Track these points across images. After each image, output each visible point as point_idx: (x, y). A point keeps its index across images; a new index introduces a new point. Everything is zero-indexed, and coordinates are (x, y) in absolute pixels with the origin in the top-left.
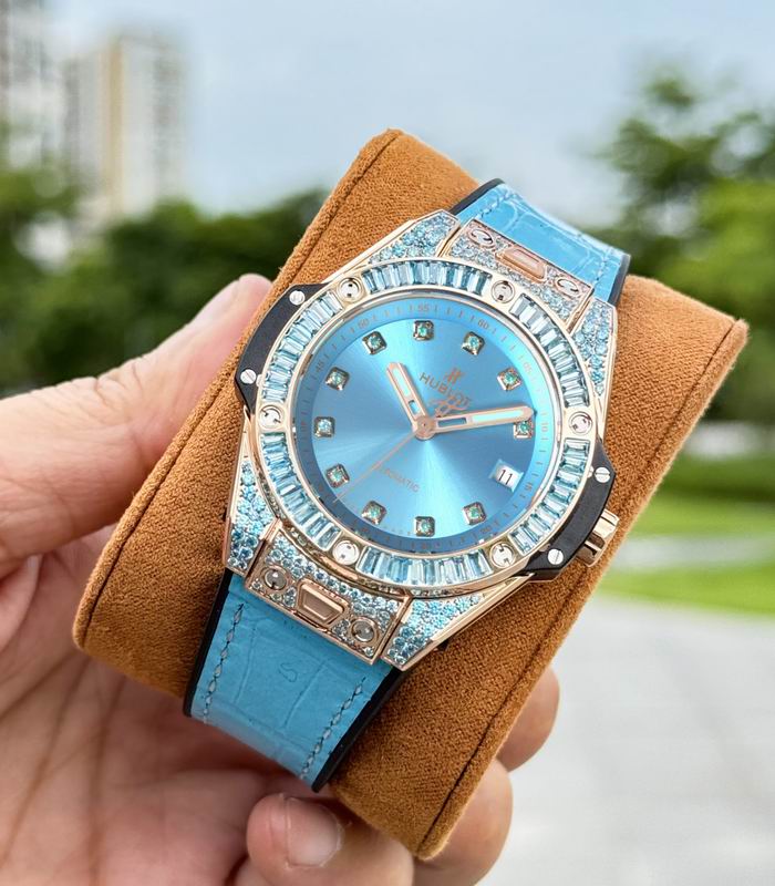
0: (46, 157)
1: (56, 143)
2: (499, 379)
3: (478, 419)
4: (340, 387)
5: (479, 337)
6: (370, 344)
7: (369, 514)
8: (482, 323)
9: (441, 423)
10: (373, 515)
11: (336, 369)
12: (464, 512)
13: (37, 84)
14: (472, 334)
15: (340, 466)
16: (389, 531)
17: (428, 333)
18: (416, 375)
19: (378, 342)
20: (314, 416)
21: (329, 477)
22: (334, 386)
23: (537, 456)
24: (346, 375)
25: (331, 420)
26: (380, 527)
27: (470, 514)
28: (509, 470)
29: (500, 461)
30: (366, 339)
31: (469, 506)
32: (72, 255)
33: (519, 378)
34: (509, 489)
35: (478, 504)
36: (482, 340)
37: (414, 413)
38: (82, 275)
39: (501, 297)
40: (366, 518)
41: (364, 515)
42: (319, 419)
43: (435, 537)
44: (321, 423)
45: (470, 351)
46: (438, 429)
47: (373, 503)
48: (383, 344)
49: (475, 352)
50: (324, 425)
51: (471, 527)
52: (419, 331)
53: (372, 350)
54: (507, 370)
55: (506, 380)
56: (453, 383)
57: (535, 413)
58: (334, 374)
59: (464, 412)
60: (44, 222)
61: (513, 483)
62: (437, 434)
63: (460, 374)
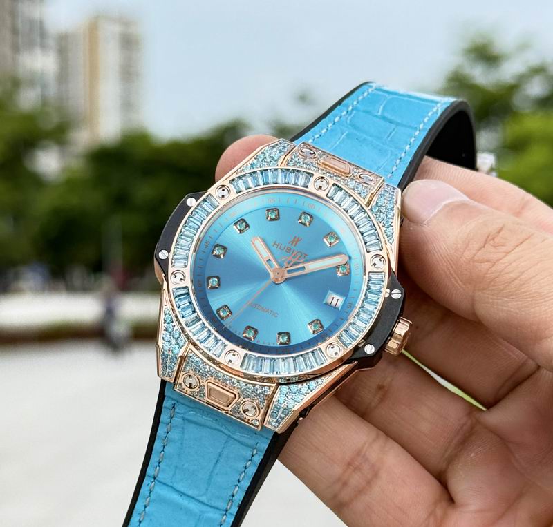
0: (44, 102)
1: (52, 91)
2: (325, 240)
3: (312, 267)
4: (222, 256)
5: (309, 215)
6: (238, 226)
7: (247, 335)
8: (310, 206)
9: (289, 272)
10: (250, 335)
11: (217, 245)
12: (309, 326)
13: (38, 51)
14: (305, 213)
15: (226, 306)
16: (261, 343)
17: (276, 216)
18: (271, 243)
19: (244, 225)
20: (206, 276)
21: (219, 314)
22: (218, 256)
23: (353, 286)
24: (225, 248)
25: (217, 277)
26: (255, 342)
27: (313, 327)
28: (336, 297)
29: (330, 291)
30: (236, 224)
31: (311, 323)
32: (64, 170)
33: (338, 238)
34: (338, 309)
35: (317, 320)
36: (311, 216)
37: (271, 267)
38: (71, 184)
39: (320, 188)
40: (246, 337)
41: (244, 335)
42: (209, 278)
43: (291, 344)
44: (211, 281)
45: (304, 224)
46: (287, 276)
47: (249, 327)
48: (247, 226)
49: (308, 225)
50: (214, 282)
51: (314, 335)
52: (270, 215)
53: (240, 231)
54: (329, 234)
55: (329, 240)
56: (295, 245)
57: (350, 258)
58: (216, 248)
59: (303, 262)
60: (44, 148)
61: (340, 304)
62: (287, 279)
63: (299, 240)
